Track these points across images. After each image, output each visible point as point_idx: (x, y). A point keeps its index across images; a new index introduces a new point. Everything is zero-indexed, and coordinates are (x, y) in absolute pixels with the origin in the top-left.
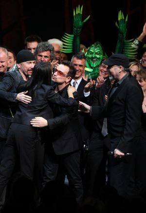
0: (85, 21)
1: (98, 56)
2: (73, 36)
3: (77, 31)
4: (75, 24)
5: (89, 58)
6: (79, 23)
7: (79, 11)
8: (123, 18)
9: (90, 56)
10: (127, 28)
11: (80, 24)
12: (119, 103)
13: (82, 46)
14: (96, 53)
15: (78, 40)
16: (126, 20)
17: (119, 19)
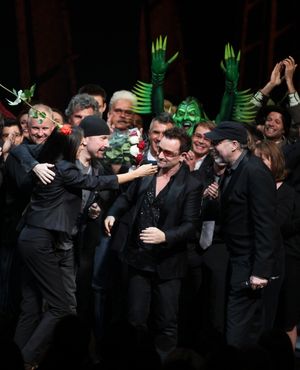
0: (170, 62)
1: (192, 119)
2: (151, 85)
3: (157, 77)
4: (154, 66)
5: (178, 122)
6: (160, 64)
7: (160, 45)
8: (233, 56)
9: (180, 119)
10: (239, 71)
11: (163, 66)
12: (238, 200)
13: (167, 103)
14: (190, 114)
15: (160, 92)
16: (238, 59)
17: (226, 57)
